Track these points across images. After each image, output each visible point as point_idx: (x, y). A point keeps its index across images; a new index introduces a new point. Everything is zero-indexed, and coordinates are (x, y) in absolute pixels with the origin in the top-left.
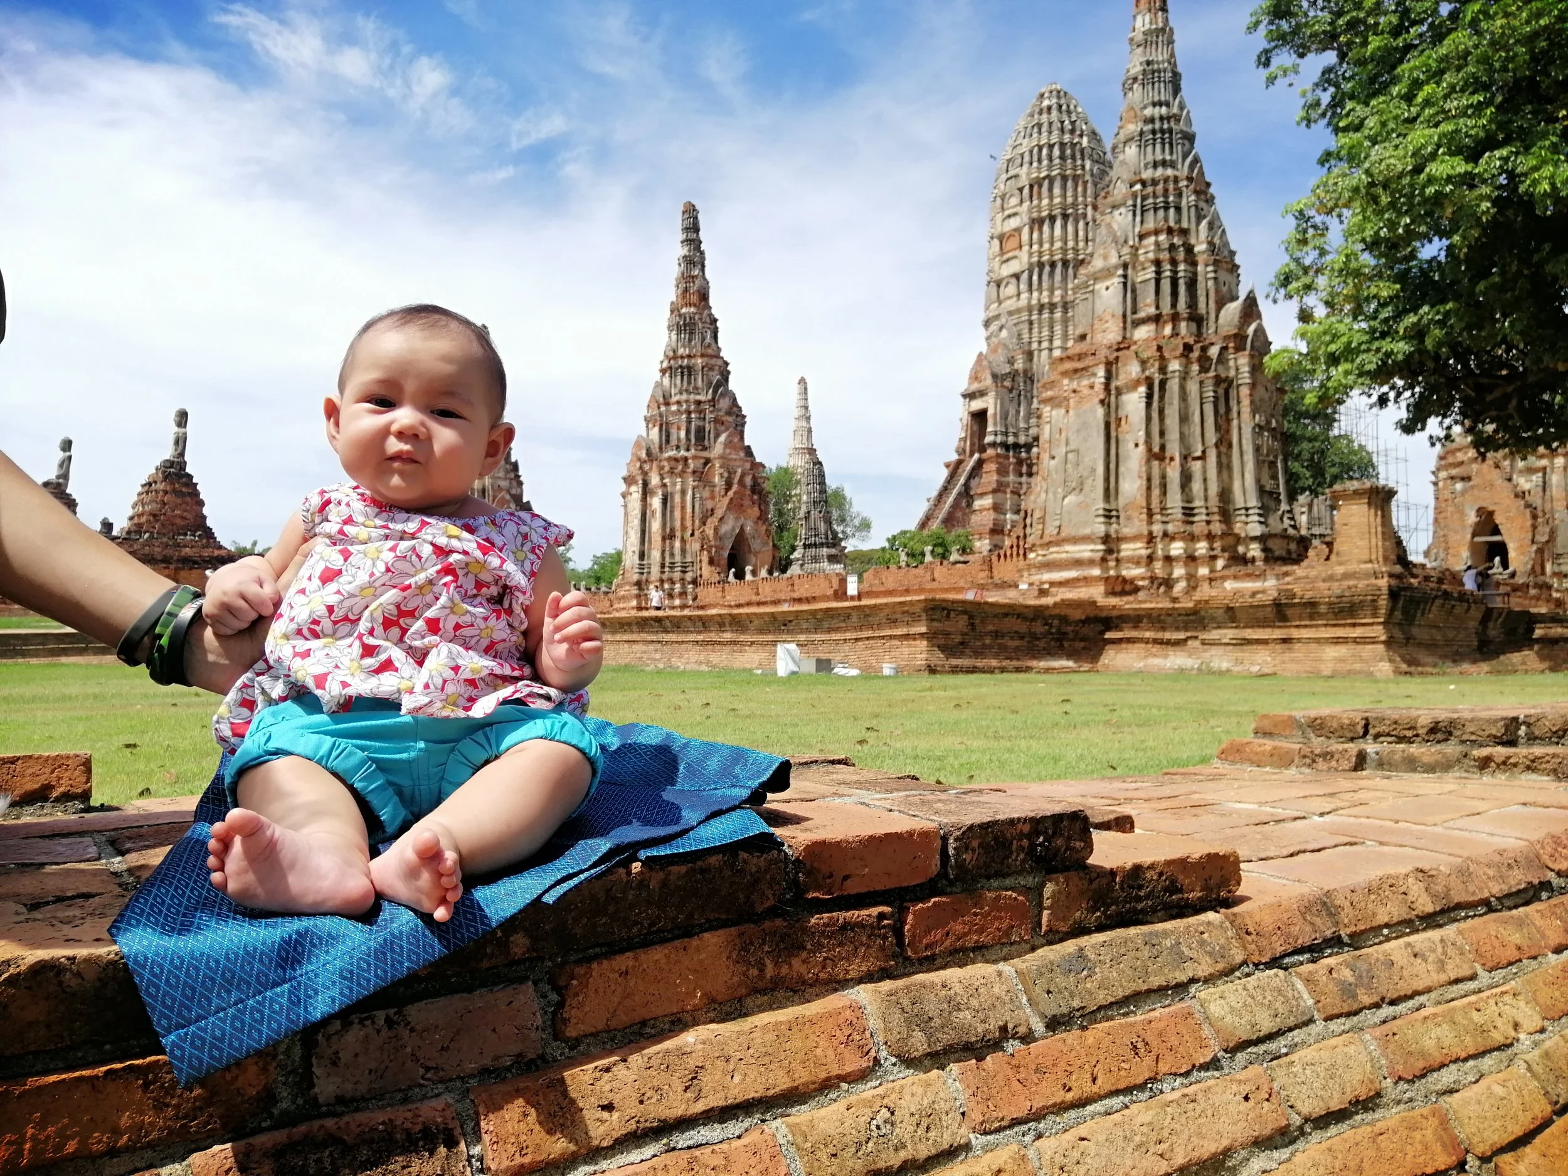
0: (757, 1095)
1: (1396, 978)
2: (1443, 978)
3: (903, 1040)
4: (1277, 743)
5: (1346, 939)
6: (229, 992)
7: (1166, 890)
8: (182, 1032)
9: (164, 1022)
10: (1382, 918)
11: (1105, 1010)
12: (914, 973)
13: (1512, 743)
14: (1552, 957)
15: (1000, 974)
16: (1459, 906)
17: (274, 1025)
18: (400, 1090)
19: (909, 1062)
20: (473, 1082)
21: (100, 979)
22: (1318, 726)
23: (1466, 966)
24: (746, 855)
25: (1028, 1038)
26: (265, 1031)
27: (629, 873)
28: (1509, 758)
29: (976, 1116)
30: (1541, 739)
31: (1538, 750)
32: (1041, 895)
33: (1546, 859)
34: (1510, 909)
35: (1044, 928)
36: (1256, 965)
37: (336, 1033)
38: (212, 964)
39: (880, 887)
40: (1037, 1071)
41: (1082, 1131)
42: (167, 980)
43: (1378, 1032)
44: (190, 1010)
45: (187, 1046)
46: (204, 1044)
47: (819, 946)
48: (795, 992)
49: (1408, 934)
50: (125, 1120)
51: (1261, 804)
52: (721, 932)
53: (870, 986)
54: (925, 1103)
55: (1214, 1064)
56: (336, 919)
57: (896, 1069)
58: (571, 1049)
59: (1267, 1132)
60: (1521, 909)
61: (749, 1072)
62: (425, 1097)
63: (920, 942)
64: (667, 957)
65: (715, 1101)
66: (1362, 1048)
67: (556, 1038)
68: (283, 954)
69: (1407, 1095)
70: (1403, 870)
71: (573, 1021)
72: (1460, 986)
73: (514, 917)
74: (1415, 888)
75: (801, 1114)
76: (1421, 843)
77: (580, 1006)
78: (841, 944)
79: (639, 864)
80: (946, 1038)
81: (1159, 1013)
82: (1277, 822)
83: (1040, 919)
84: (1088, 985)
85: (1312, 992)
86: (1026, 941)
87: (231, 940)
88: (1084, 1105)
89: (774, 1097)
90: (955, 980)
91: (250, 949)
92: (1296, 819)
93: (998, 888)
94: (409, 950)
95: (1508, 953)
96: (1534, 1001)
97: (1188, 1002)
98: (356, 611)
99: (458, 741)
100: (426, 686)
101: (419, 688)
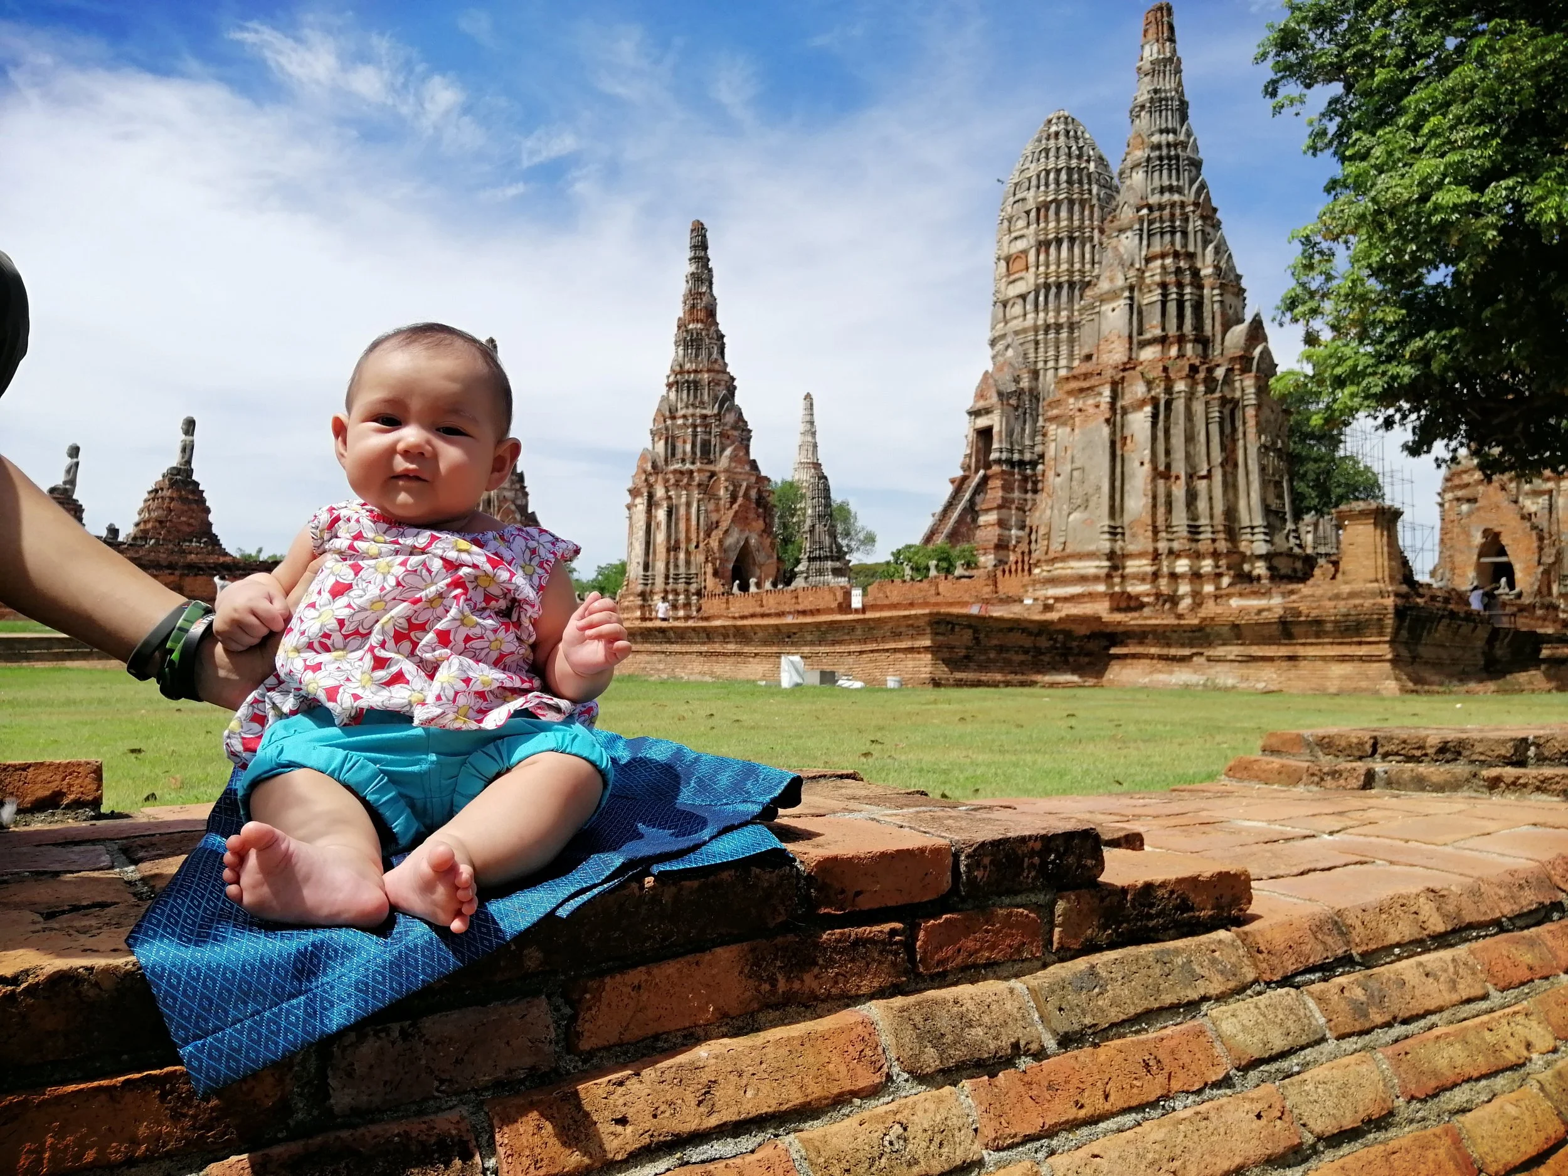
0: (770, 1110)
2: (1455, 997)
3: (917, 1057)
4: (1285, 761)
5: (1358, 958)
6: (245, 1003)
7: (1177, 908)
8: (199, 1043)
9: (182, 1033)
10: (1394, 937)
12: (926, 989)
13: (1522, 763)
14: (1564, 977)
15: (1011, 991)
16: (1471, 926)
17: (291, 1037)
18: (414, 1102)
19: (921, 1078)
20: (488, 1095)
21: (117, 990)
22: (1326, 744)
23: (1478, 986)
24: (758, 871)
25: (1040, 1055)
26: (282, 1042)
27: (642, 887)
28: (1519, 778)
29: (989, 1133)
30: (1550, 760)
31: (1548, 771)
32: (1052, 913)
33: (1557, 879)
34: (1522, 929)
35: (1055, 945)
36: (1268, 984)
37: (352, 1045)
39: (891, 903)
40: (1049, 1087)
41: (1095, 1147)
42: (185, 991)
43: (1390, 1051)
44: (206, 1021)
45: (204, 1057)
46: (221, 1056)
47: (830, 963)
48: (807, 1007)
49: (1420, 954)
50: (143, 1130)
52: (734, 947)
53: (882, 1002)
54: (938, 1118)
55: (1226, 1082)
56: (351, 932)
57: (908, 1085)
58: (584, 1062)
59: (1280, 1150)
60: (1533, 930)
61: (762, 1087)
62: (439, 1109)
63: (932, 958)
64: (680, 971)
65: (728, 1115)
66: (1373, 1067)
67: (569, 1053)
68: (300, 966)
69: (1420, 1114)
70: (1414, 889)
71: (586, 1034)
72: (1472, 1006)
73: (528, 930)
74: (1427, 907)
75: (814, 1129)
76: (1430, 863)
77: (594, 1018)
78: (853, 960)
79: (651, 879)
80: (958, 1054)
81: (1171, 1030)
82: (1287, 840)
83: (1052, 936)
84: (1100, 1003)
85: (1324, 1011)
86: (1038, 958)
87: (247, 951)
88: (1096, 1122)
89: (785, 1112)
90: (967, 996)
91: (266, 961)
92: (1305, 837)
93: (1010, 906)
94: (424, 963)
95: (1520, 973)
96: (1546, 1021)
97: (1199, 1021)
98: (366, 625)
99: (469, 753)
100: (439, 698)
101: (431, 699)
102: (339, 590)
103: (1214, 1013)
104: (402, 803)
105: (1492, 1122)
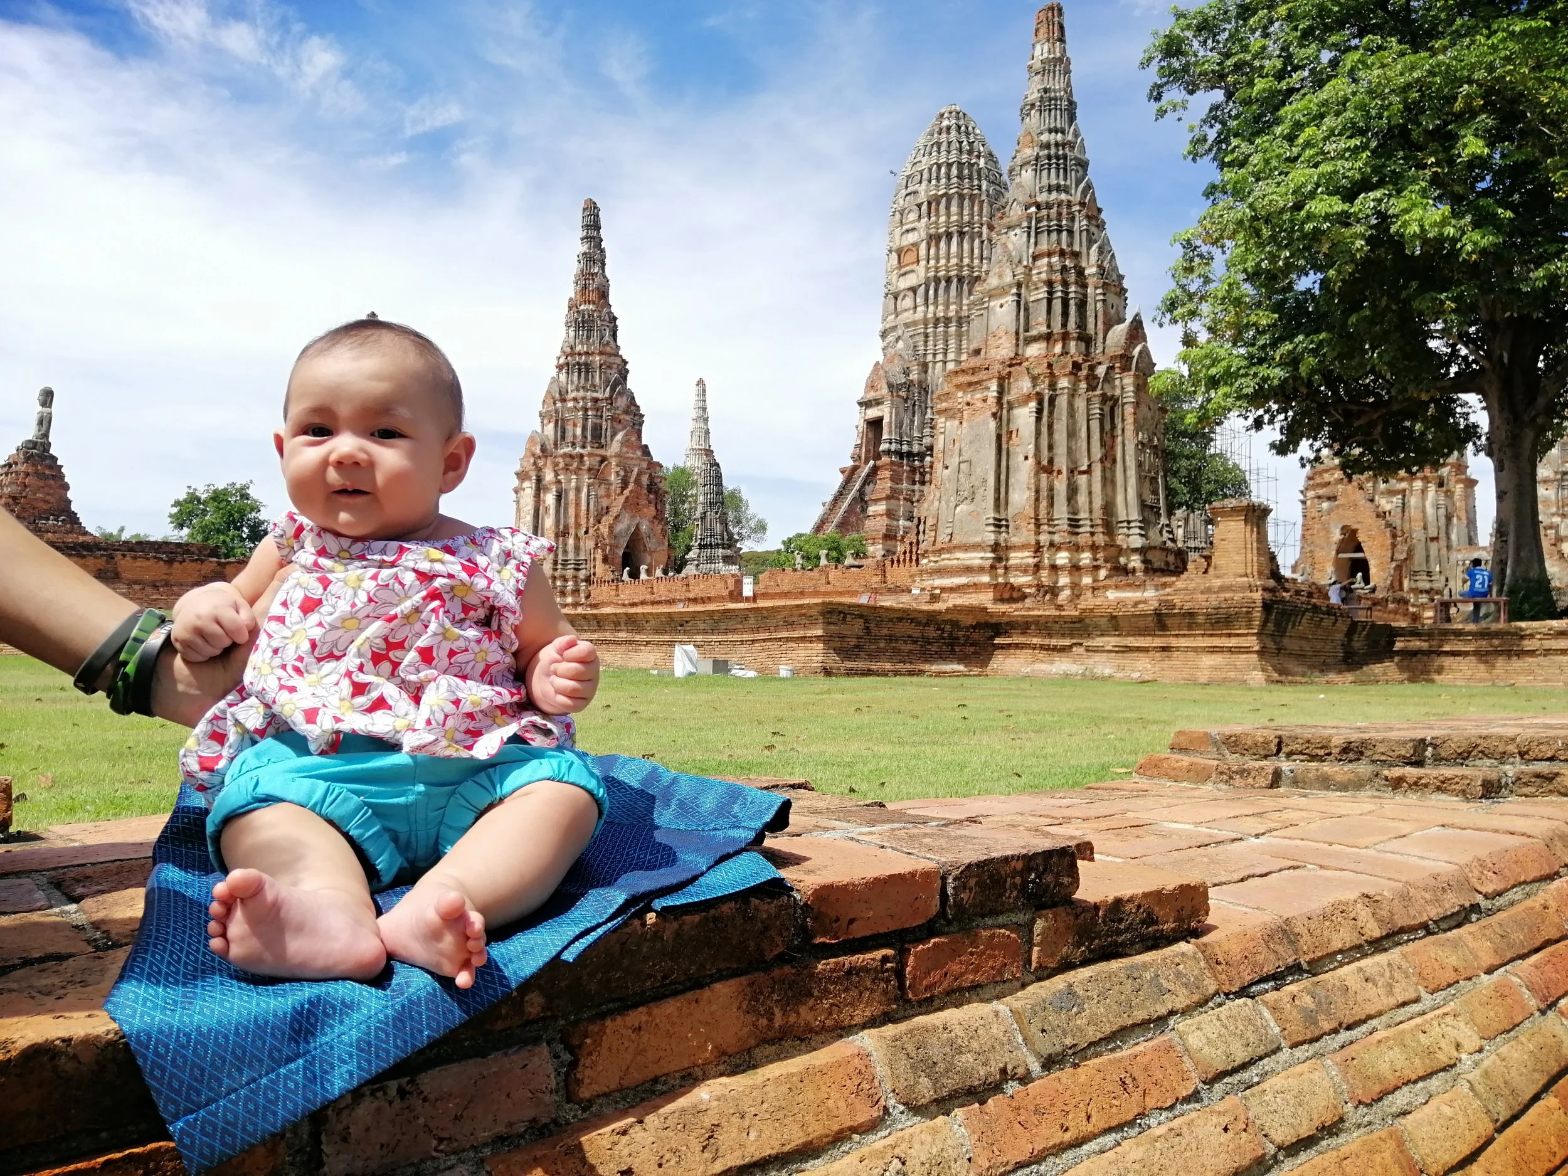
0: (774, 1152)
1: (1351, 1004)
2: (1392, 1001)
3: (911, 1088)
4: (1192, 759)
5: (1305, 966)
6: (240, 1071)
7: (1143, 922)
8: (191, 1117)
9: (171, 1108)
10: (1337, 945)
11: (1095, 1047)
12: (914, 1016)
13: (1419, 764)
14: (1485, 978)
15: (997, 1014)
16: (1402, 930)
17: (290, 1106)
18: (412, 1164)
19: (916, 1109)
20: (487, 1151)
21: (98, 1063)
22: (1232, 743)
23: (1411, 989)
24: (756, 902)
25: (1025, 1079)
26: (280, 1112)
27: (644, 924)
28: (1420, 778)
29: (983, 1163)
30: (1446, 760)
31: (1448, 772)
32: (1031, 932)
33: (1474, 881)
34: (1445, 931)
35: (1034, 965)
36: (1227, 995)
37: (347, 1107)
38: (221, 1040)
39: (883, 930)
40: (1036, 1111)
41: (1080, 1170)
42: (174, 1060)
43: (1338, 1057)
44: (199, 1093)
45: (196, 1132)
46: (215, 1130)
47: (826, 992)
48: (802, 1040)
49: (1358, 959)
51: (1197, 824)
52: (732, 982)
53: (874, 1032)
54: (934, 1150)
55: (1194, 1097)
57: (904, 1117)
58: (584, 1110)
59: (1246, 1162)
60: (1454, 931)
61: (764, 1128)
62: (437, 1170)
63: (920, 984)
64: (680, 1010)
65: (732, 1159)
66: (1324, 1075)
67: (568, 1102)
68: (297, 1026)
69: (1366, 1119)
70: (1352, 895)
71: (586, 1081)
72: (1407, 1008)
73: (533, 976)
74: (1363, 913)
75: (816, 1169)
76: (1360, 867)
77: (595, 1063)
78: (847, 990)
79: (653, 915)
80: (951, 1083)
81: (1141, 1047)
82: (1219, 843)
83: (1030, 956)
84: (1079, 1022)
85: (1278, 1020)
86: (1018, 979)
87: (239, 1013)
88: (1080, 1145)
89: (788, 1153)
90: (955, 1022)
91: (261, 1022)
92: (1233, 840)
93: (991, 928)
94: (428, 1017)
95: (1447, 975)
96: (1471, 1021)
97: (1168, 1035)
98: (341, 647)
99: (458, 783)
100: (428, 723)
101: (420, 724)
102: (310, 606)
103: (1181, 1027)
104: (386, 837)
105: (1430, 1123)
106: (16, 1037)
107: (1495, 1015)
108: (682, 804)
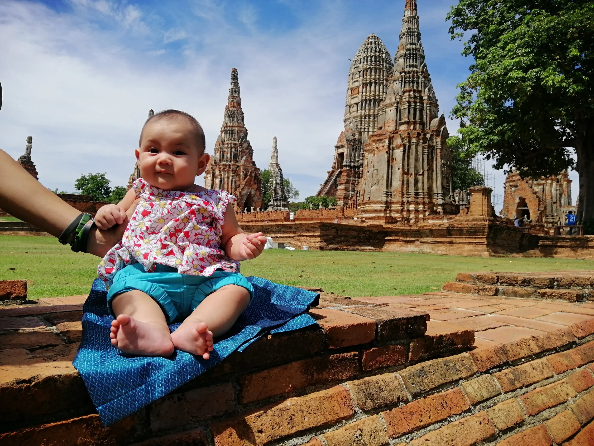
0: (314, 426)
1: (527, 377)
2: (543, 377)
3: (364, 404)
4: (464, 284)
5: (510, 363)
6: (122, 389)
7: (450, 344)
8: (104, 405)
9: (97, 402)
10: (522, 355)
11: (432, 391)
12: (365, 377)
13: (552, 288)
14: (578, 369)
15: (396, 377)
16: (547, 350)
17: (140, 402)
18: (182, 426)
19: (367, 412)
20: (209, 422)
21: (71, 384)
22: (480, 278)
23: (550, 373)
24: (308, 332)
25: (407, 402)
26: (137, 405)
27: (267, 339)
28: (552, 293)
29: (390, 432)
30: (562, 286)
31: (563, 291)
32: (409, 347)
33: (574, 333)
34: (563, 351)
35: (409, 359)
36: (481, 373)
37: (159, 403)
38: (115, 377)
39: (354, 344)
40: (410, 414)
41: (426, 437)
42: (98, 384)
43: (522, 397)
44: (107, 396)
45: (107, 411)
46: (113, 410)
47: (333, 367)
48: (324, 385)
49: (530, 361)
50: (79, 441)
51: (467, 309)
52: (299, 362)
53: (350, 382)
54: (373, 427)
55: (469, 411)
57: (361, 414)
58: (244, 408)
59: (488, 436)
60: (566, 351)
61: (311, 417)
62: (192, 428)
63: (368, 365)
64: (280, 371)
65: (298, 428)
66: (517, 404)
67: (239, 404)
68: (142, 373)
69: (533, 421)
70: (528, 337)
71: (246, 397)
72: (548, 380)
73: (227, 357)
74: (532, 343)
75: (329, 433)
76: (531, 326)
77: (248, 390)
78: (340, 366)
79: (270, 336)
80: (379, 402)
81: (450, 391)
82: (476, 316)
83: (408, 356)
84: (426, 381)
85: (500, 383)
86: (403, 364)
87: (122, 367)
88: (427, 427)
89: (320, 426)
90: (380, 379)
91: (129, 371)
92: (482, 315)
93: (394, 345)
94: (190, 371)
95: (563, 368)
96: (572, 385)
97: (459, 387)
98: (158, 229)
99: (199, 285)
100: (187, 262)
101: (184, 263)
102: (146, 214)
104: (172, 304)
105: (557, 423)
106: (41, 374)
107: (581, 384)
108: (278, 295)
